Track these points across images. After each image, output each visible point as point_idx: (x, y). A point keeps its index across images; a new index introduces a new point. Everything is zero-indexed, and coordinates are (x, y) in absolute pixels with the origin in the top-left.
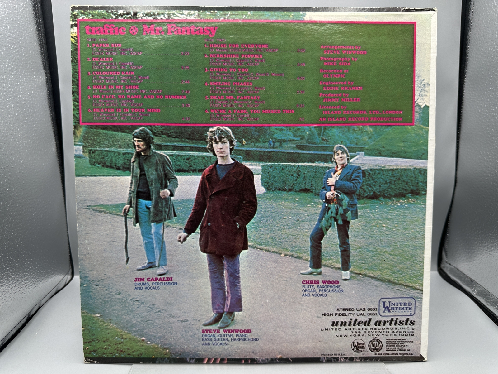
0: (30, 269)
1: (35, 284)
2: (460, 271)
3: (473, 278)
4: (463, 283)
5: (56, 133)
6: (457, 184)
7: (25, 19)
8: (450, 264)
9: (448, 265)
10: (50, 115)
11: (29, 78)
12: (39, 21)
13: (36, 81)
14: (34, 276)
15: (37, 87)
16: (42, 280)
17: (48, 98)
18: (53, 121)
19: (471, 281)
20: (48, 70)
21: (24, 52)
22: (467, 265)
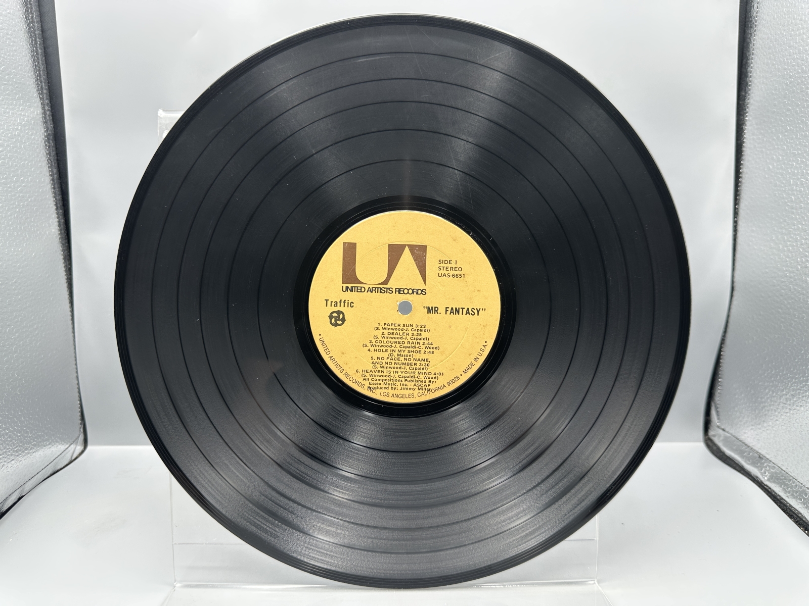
0: (4, 430)
1: (12, 455)
2: (740, 441)
3: (763, 452)
4: (745, 462)
5: (59, 205)
6: (735, 293)
7: (6, 10)
8: (724, 430)
9: (721, 432)
10: (48, 174)
11: (12, 109)
12: (32, 17)
13: (25, 115)
14: (11, 441)
15: (25, 125)
16: (26, 449)
17: (46, 145)
18: (54, 184)
19: (760, 457)
20: (47, 99)
21: (3, 65)
22: (752, 431)
